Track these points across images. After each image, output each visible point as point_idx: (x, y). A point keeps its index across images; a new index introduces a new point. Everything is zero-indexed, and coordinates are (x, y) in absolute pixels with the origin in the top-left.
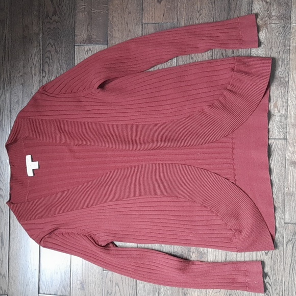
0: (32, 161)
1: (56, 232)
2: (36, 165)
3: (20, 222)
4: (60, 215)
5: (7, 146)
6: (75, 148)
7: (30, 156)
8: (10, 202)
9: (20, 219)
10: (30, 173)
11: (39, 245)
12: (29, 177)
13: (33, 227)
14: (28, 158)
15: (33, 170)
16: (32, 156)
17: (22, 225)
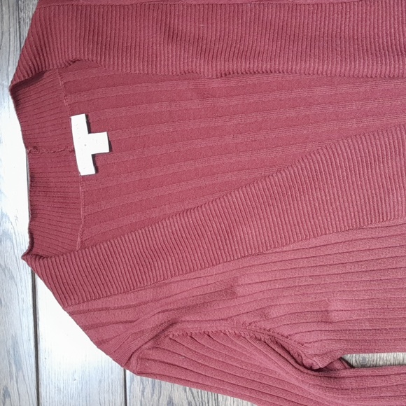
0: (90, 132)
1: (174, 332)
2: (100, 143)
3: (64, 308)
4: (178, 278)
5: (17, 91)
6: (216, 84)
7: (83, 116)
8: (31, 255)
9: (64, 296)
10: (86, 167)
11: (122, 369)
12: (83, 176)
13: (104, 317)
14: (78, 123)
15: (94, 156)
16: (87, 117)
17: (71, 314)
